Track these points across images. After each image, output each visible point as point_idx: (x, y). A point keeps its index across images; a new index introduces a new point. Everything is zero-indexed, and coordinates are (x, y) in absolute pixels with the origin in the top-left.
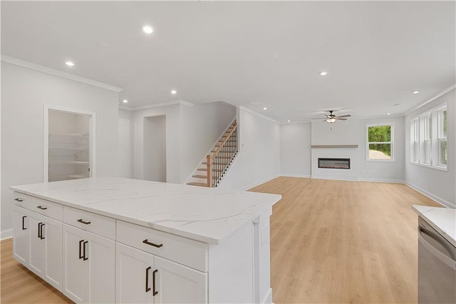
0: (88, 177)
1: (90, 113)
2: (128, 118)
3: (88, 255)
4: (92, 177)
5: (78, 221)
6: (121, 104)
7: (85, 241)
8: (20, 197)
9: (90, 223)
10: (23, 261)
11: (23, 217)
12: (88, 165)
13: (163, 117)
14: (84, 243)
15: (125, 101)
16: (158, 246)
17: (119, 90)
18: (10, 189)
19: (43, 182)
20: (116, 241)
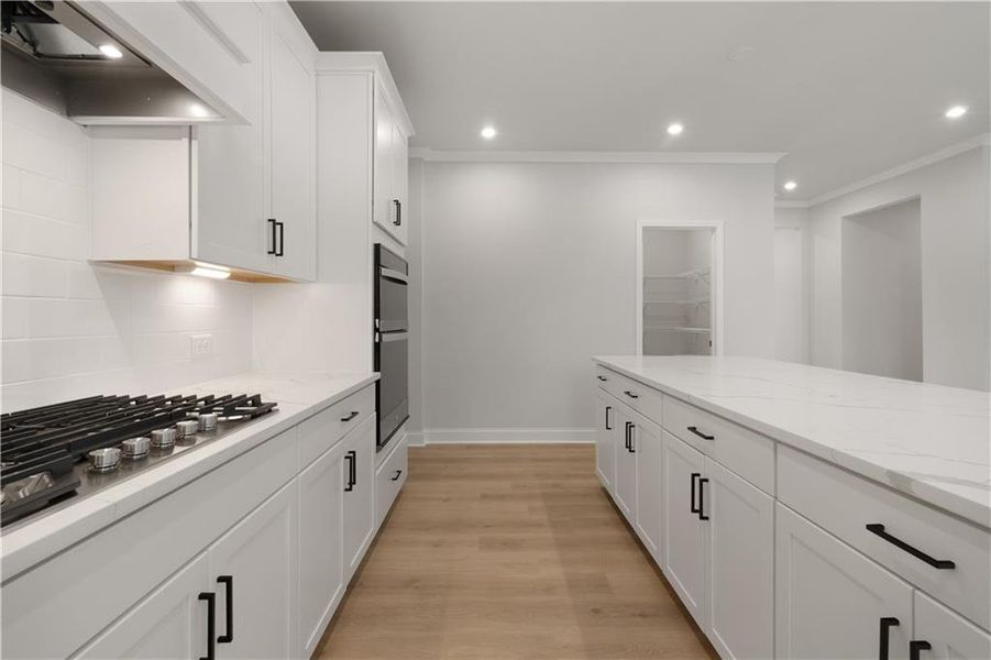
0: (709, 354)
1: (710, 223)
2: (797, 229)
3: (709, 512)
4: (715, 354)
5: (689, 428)
6: (782, 195)
7: (702, 477)
8: (605, 373)
9: (712, 438)
10: (607, 483)
11: (608, 408)
12: (708, 334)
13: (915, 203)
14: (702, 481)
15: (790, 186)
16: (938, 564)
17: (774, 158)
18: (593, 359)
19: (635, 354)
20: (776, 498)
